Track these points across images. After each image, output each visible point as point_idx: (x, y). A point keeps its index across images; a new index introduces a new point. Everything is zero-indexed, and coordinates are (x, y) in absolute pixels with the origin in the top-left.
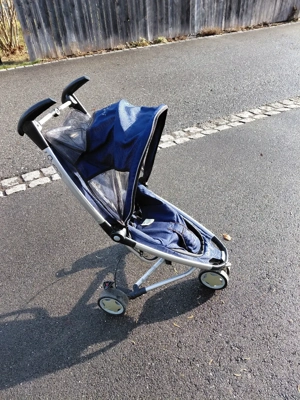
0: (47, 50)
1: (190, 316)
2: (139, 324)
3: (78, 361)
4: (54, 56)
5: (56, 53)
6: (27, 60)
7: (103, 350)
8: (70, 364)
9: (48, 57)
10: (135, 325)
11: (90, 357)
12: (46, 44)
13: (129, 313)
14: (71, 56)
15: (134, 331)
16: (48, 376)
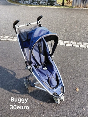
0: (78, 4)
1: (42, 103)
2: (29, 94)
3: (10, 91)
4: (79, 7)
5: (81, 5)
6: (71, 6)
7: (16, 93)
8: (8, 90)
9: (77, 6)
10: (27, 93)
11: (13, 92)
12: (79, 2)
13: (29, 89)
14: (85, 7)
15: (26, 95)
16: (3, 89)
